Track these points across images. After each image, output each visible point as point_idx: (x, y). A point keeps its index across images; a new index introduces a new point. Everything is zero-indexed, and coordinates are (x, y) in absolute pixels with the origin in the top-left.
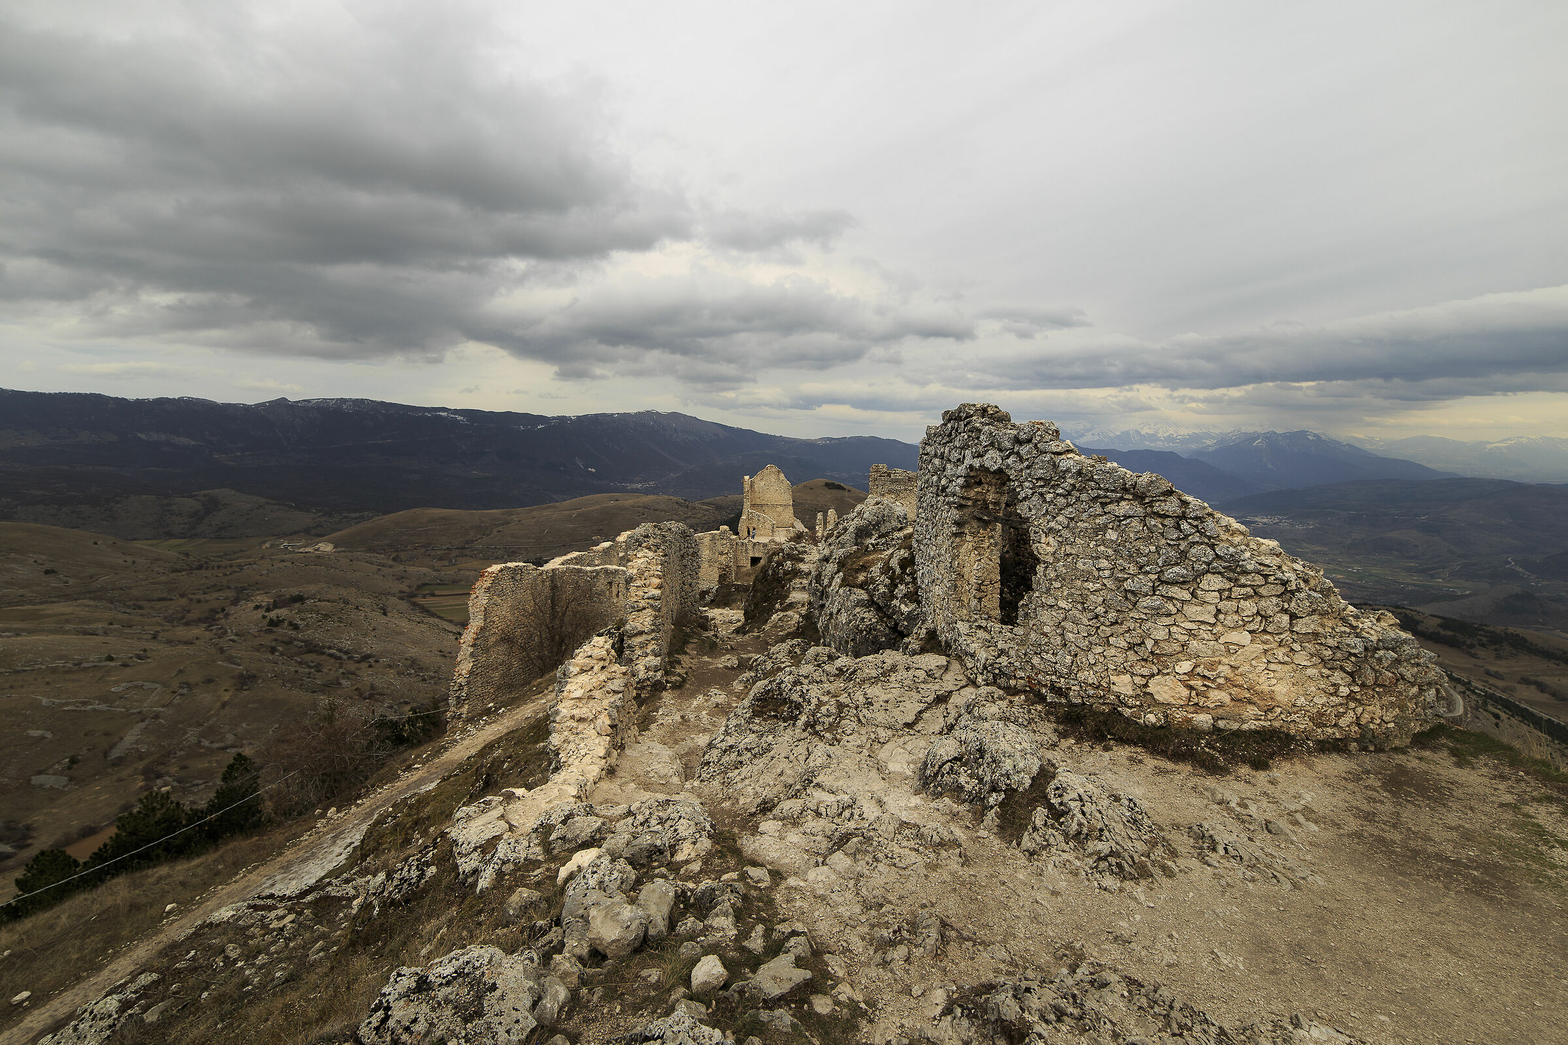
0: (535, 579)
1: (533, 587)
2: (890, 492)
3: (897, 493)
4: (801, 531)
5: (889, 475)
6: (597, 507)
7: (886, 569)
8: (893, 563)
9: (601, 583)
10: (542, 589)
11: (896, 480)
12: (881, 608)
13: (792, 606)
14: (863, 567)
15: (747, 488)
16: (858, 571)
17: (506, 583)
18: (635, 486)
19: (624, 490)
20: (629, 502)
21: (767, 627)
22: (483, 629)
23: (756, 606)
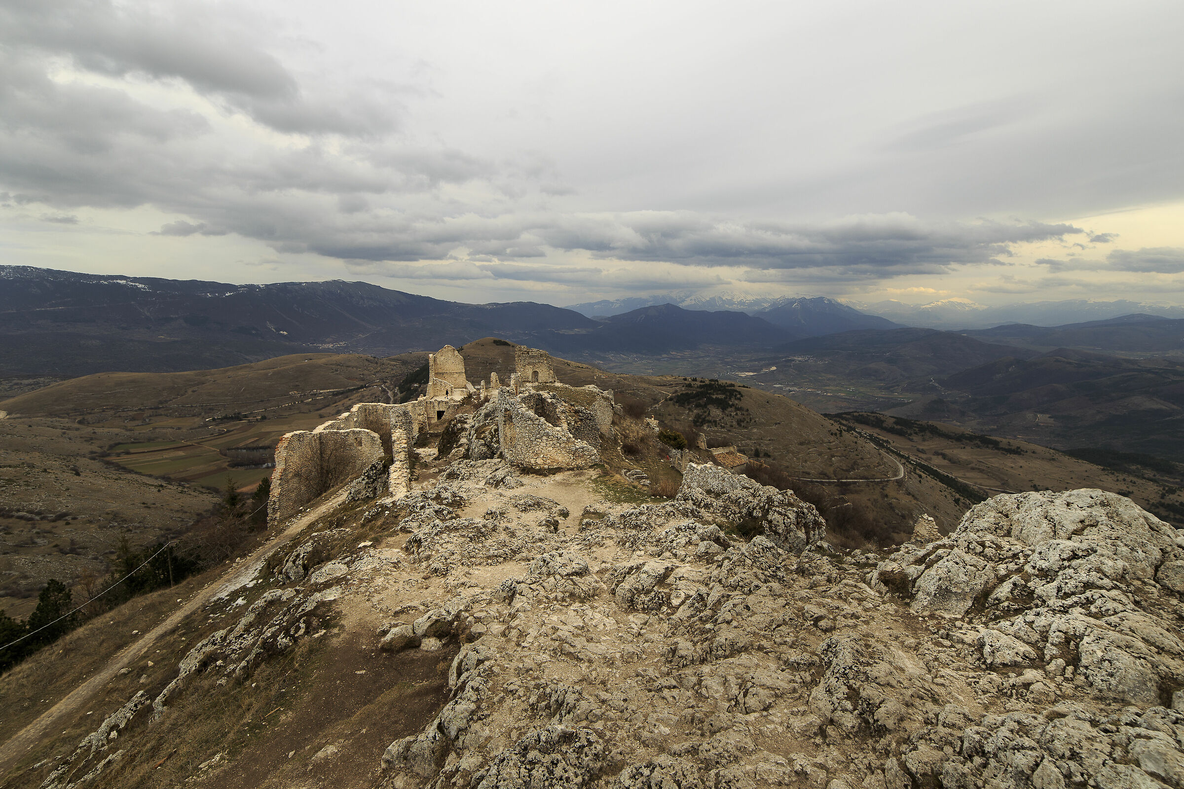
0: (311, 440)
1: (309, 444)
2: (529, 364)
3: (534, 364)
4: (471, 391)
5: (528, 353)
6: (292, 366)
7: (490, 433)
8: (493, 431)
9: (351, 440)
10: (316, 444)
11: (533, 357)
12: (488, 446)
13: (461, 445)
14: (484, 432)
15: (431, 363)
16: (481, 433)
17: (296, 444)
18: (326, 346)
19: (316, 350)
20: (323, 361)
21: (450, 456)
22: (285, 470)
23: (444, 446)
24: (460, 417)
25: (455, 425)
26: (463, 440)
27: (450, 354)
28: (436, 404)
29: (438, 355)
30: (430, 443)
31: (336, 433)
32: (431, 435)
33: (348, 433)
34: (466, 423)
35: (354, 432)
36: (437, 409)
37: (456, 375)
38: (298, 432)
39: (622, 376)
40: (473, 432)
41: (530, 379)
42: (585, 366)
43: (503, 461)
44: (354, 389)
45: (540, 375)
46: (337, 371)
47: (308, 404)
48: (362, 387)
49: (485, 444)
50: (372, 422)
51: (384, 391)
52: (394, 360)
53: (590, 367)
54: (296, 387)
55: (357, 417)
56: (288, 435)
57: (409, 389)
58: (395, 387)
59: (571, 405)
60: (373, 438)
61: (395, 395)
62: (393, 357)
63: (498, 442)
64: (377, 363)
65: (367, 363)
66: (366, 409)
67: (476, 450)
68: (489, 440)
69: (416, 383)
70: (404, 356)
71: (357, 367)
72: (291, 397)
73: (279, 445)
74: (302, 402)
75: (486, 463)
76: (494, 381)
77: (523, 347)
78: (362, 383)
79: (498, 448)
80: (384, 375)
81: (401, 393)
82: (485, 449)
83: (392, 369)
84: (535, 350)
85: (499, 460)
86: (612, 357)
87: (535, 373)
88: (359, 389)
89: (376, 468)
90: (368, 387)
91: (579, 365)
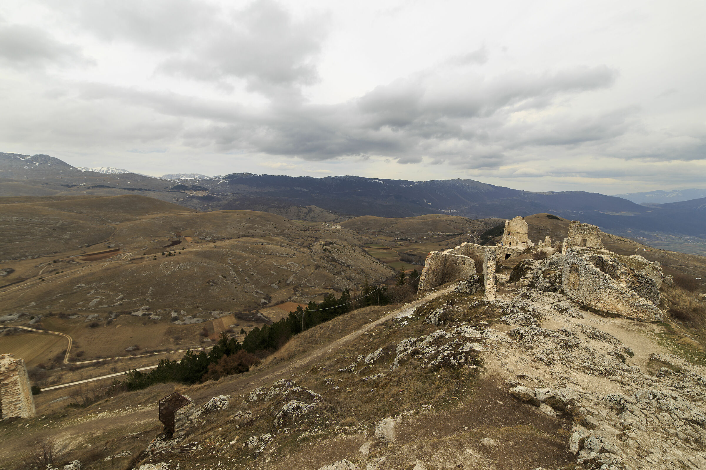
0: (441, 257)
2: (580, 233)
3: (584, 234)
4: (531, 246)
5: (580, 226)
6: (431, 219)
7: (555, 275)
8: (557, 274)
9: (460, 260)
10: (442, 259)
11: (584, 229)
12: (552, 284)
13: (526, 278)
14: (549, 274)
15: (507, 225)
16: (547, 274)
17: (435, 257)
18: (447, 211)
19: (443, 213)
20: (445, 218)
21: (518, 283)
22: (428, 268)
23: (514, 276)
24: (528, 261)
25: (523, 265)
26: (528, 275)
27: (519, 222)
28: (506, 250)
29: (511, 221)
30: (502, 271)
31: (453, 256)
32: (503, 267)
33: (459, 257)
34: (532, 265)
35: (462, 257)
36: (506, 252)
37: (521, 235)
38: (436, 252)
39: (668, 252)
40: (540, 272)
41: (579, 243)
42: (626, 240)
43: (565, 297)
44: (457, 234)
45: (588, 242)
46: (450, 224)
47: (435, 238)
48: (461, 234)
49: (550, 282)
50: (470, 253)
51: (472, 237)
52: (480, 221)
53: (632, 241)
54: (431, 230)
55: (463, 249)
56: (432, 252)
57: (486, 238)
58: (479, 236)
59: (631, 270)
60: (471, 262)
61: (478, 240)
62: (480, 220)
63: (561, 283)
64: (471, 222)
65: (466, 222)
66: (468, 246)
67: (542, 284)
68: (553, 280)
69: (491, 235)
70: (486, 219)
71: (460, 223)
72: (428, 234)
73: (428, 256)
74: (433, 237)
75: (551, 295)
76: (547, 241)
77: (577, 222)
78: (461, 232)
79: (559, 287)
80: (473, 229)
81: (482, 239)
82: (549, 285)
83: (479, 226)
84: (586, 224)
85: (562, 295)
86: (659, 236)
87: (585, 241)
88: (459, 234)
89: (474, 279)
90: (465, 234)
91: (621, 238)
